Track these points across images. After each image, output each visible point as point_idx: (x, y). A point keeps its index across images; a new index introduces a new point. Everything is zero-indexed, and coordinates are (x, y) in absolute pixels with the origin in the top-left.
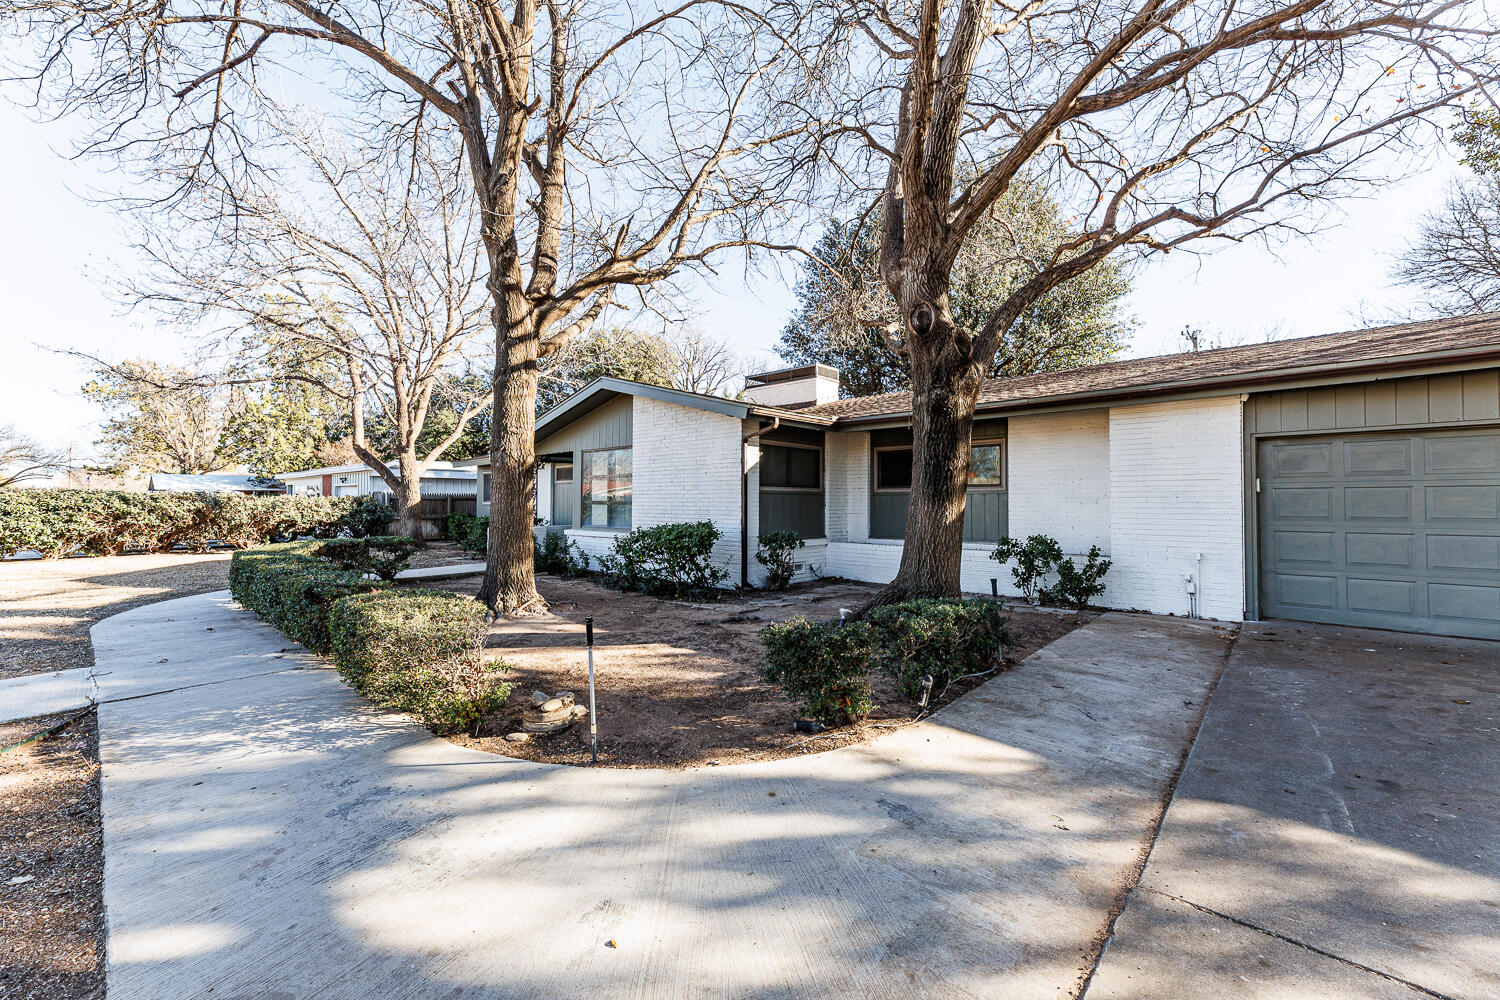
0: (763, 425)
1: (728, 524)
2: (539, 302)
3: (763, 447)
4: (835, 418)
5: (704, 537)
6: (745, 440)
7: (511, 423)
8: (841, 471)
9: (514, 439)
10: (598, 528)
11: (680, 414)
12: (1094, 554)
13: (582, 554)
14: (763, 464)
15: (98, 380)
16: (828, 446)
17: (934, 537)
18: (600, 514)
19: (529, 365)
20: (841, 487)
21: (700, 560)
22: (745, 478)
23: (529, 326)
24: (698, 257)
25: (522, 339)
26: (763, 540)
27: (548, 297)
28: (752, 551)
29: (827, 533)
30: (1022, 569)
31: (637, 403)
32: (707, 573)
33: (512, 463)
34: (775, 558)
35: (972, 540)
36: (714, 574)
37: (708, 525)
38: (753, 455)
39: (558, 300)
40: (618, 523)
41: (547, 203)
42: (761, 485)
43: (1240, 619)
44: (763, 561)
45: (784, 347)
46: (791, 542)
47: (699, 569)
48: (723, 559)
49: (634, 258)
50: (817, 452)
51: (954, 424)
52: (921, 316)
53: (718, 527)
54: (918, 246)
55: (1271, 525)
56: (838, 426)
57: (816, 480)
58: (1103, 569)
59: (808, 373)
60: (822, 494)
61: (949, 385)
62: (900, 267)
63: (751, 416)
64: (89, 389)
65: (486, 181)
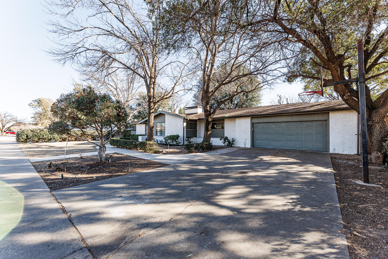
0: (186, 120)
1: (181, 135)
2: (154, 103)
3: (186, 123)
4: (198, 118)
5: (178, 137)
6: (184, 122)
7: (151, 120)
8: (200, 126)
9: (151, 123)
10: (159, 136)
11: (173, 117)
12: (233, 139)
13: (157, 140)
14: (187, 126)
15: (33, 103)
16: (198, 122)
17: (207, 136)
18: (158, 133)
19: (153, 112)
20: (200, 129)
21: (177, 140)
22: (184, 128)
23: (153, 107)
24: (177, 93)
25: (152, 109)
26: (187, 137)
27: (155, 102)
28: (185, 140)
29: (197, 136)
30: (224, 141)
31: (166, 115)
32: (178, 142)
33: (151, 126)
34: (188, 140)
35: (212, 137)
36: (179, 143)
37: (178, 135)
38: (185, 124)
39: (156, 102)
40: (162, 135)
41: (154, 88)
42: (186, 129)
43: (250, 147)
44: (186, 141)
45: (194, 99)
46: (191, 137)
47: (176, 141)
48: (180, 140)
49: (167, 95)
50: (196, 123)
51: (209, 122)
52: (205, 108)
53: (179, 135)
54: (205, 99)
55: (255, 135)
56: (199, 119)
57: (196, 128)
58: (234, 141)
59: (196, 107)
60: (197, 130)
61: (208, 117)
62: (203, 101)
63: (184, 119)
64: (30, 104)
65: (148, 88)
